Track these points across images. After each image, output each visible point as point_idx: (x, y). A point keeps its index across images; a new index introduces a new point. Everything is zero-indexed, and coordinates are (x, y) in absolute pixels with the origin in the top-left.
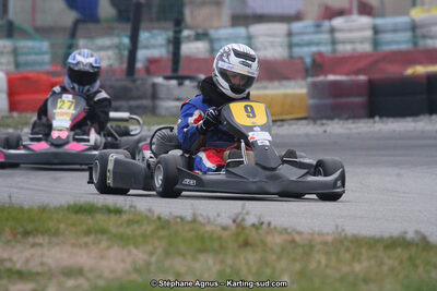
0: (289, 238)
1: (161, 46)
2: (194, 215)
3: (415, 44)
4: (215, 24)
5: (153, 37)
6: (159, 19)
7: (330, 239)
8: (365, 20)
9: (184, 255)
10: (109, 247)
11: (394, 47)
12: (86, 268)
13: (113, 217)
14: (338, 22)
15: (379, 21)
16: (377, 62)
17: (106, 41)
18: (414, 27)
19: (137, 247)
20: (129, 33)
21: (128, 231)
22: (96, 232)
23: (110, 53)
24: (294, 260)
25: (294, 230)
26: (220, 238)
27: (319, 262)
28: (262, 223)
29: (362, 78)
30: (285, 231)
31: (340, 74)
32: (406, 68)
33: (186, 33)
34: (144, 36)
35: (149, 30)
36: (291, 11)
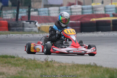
0: (60, 64)
1: (25, 13)
2: (34, 58)
3: (93, 13)
4: (40, 7)
5: (23, 10)
6: (24, 6)
7: (70, 65)
8: (80, 6)
9: (32, 69)
10: (11, 67)
11: (87, 14)
12: (5, 73)
13: (13, 59)
14: (72, 7)
15: (83, 7)
16: (83, 17)
17: (10, 12)
18: (93, 8)
19: (19, 67)
20: (16, 9)
21: (17, 63)
22: (8, 63)
23: (11, 15)
24: (61, 70)
25: (61, 62)
26: (41, 64)
27: (68, 71)
28: (52, 61)
29: (79, 22)
30: (59, 63)
31: (73, 21)
32: (91, 19)
33: (32, 9)
34: (20, 10)
35: (22, 8)
36: (60, 4)
